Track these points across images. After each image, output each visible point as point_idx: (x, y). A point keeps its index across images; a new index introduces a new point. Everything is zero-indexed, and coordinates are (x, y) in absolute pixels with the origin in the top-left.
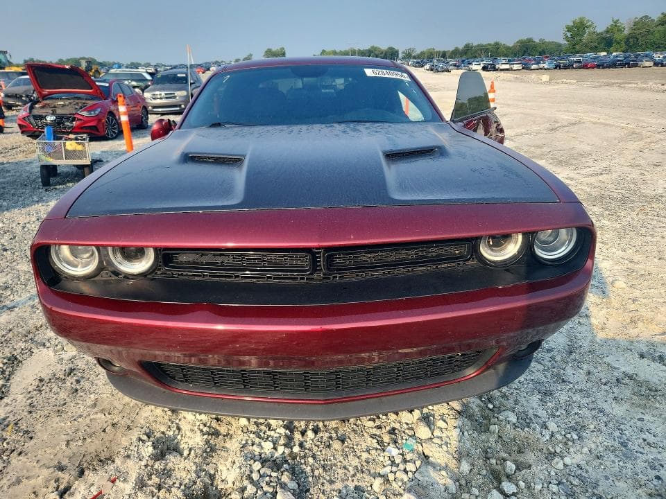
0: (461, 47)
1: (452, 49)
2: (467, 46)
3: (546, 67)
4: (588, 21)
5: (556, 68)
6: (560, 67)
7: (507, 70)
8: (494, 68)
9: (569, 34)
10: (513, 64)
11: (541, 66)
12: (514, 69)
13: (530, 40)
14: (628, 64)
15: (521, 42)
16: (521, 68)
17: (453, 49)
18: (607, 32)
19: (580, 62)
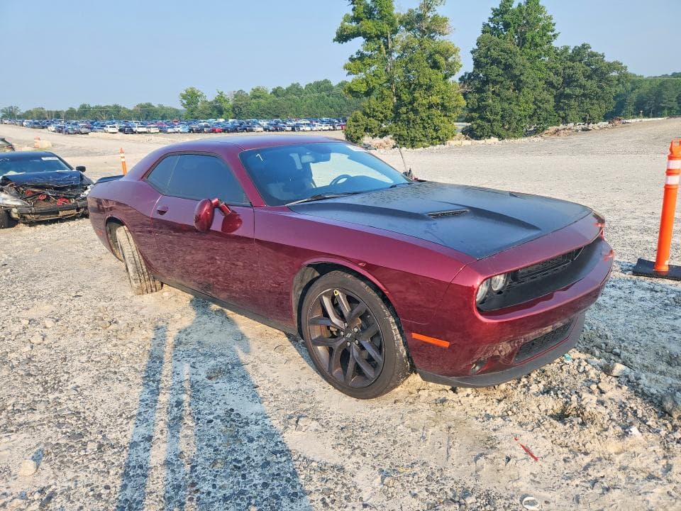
0: (77, 108)
1: (65, 109)
2: (83, 106)
3: (181, 131)
4: (198, 91)
5: (190, 132)
6: (193, 130)
7: (145, 133)
8: (132, 130)
9: (185, 102)
10: (150, 127)
11: (177, 129)
12: (152, 132)
13: (149, 105)
14: (246, 129)
15: (141, 106)
16: (158, 131)
17: (68, 109)
18: (216, 101)
19: (209, 127)
